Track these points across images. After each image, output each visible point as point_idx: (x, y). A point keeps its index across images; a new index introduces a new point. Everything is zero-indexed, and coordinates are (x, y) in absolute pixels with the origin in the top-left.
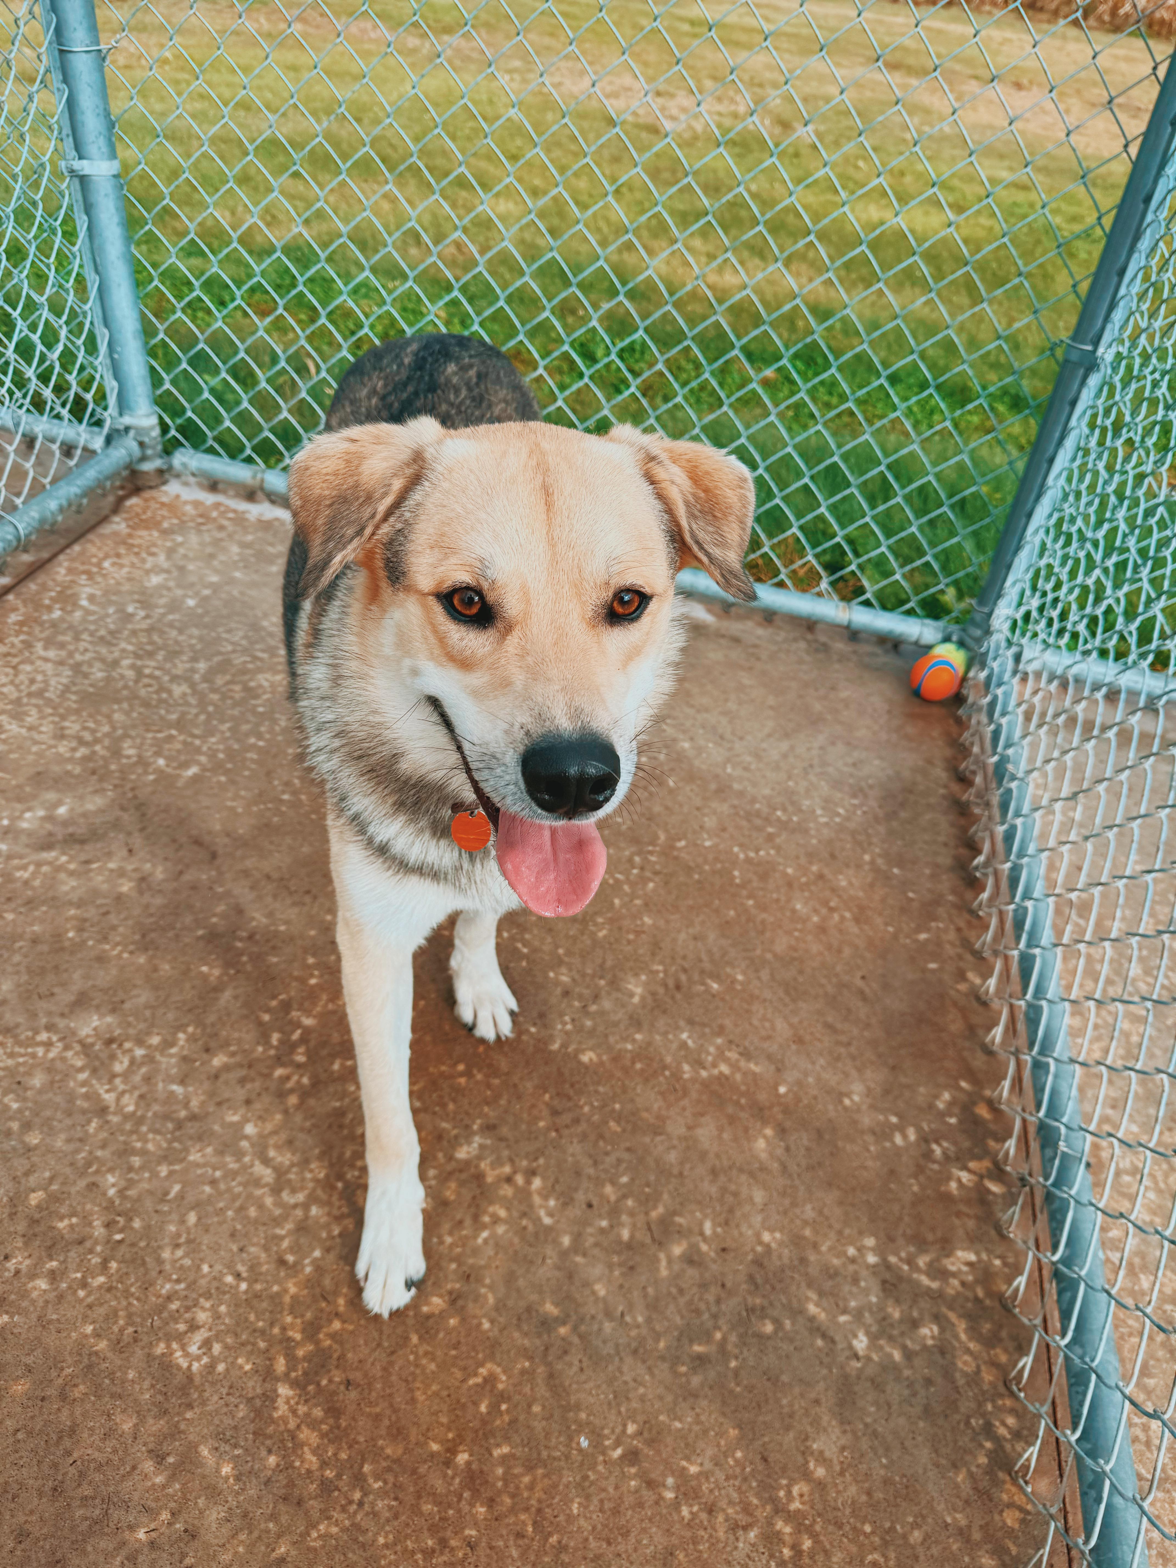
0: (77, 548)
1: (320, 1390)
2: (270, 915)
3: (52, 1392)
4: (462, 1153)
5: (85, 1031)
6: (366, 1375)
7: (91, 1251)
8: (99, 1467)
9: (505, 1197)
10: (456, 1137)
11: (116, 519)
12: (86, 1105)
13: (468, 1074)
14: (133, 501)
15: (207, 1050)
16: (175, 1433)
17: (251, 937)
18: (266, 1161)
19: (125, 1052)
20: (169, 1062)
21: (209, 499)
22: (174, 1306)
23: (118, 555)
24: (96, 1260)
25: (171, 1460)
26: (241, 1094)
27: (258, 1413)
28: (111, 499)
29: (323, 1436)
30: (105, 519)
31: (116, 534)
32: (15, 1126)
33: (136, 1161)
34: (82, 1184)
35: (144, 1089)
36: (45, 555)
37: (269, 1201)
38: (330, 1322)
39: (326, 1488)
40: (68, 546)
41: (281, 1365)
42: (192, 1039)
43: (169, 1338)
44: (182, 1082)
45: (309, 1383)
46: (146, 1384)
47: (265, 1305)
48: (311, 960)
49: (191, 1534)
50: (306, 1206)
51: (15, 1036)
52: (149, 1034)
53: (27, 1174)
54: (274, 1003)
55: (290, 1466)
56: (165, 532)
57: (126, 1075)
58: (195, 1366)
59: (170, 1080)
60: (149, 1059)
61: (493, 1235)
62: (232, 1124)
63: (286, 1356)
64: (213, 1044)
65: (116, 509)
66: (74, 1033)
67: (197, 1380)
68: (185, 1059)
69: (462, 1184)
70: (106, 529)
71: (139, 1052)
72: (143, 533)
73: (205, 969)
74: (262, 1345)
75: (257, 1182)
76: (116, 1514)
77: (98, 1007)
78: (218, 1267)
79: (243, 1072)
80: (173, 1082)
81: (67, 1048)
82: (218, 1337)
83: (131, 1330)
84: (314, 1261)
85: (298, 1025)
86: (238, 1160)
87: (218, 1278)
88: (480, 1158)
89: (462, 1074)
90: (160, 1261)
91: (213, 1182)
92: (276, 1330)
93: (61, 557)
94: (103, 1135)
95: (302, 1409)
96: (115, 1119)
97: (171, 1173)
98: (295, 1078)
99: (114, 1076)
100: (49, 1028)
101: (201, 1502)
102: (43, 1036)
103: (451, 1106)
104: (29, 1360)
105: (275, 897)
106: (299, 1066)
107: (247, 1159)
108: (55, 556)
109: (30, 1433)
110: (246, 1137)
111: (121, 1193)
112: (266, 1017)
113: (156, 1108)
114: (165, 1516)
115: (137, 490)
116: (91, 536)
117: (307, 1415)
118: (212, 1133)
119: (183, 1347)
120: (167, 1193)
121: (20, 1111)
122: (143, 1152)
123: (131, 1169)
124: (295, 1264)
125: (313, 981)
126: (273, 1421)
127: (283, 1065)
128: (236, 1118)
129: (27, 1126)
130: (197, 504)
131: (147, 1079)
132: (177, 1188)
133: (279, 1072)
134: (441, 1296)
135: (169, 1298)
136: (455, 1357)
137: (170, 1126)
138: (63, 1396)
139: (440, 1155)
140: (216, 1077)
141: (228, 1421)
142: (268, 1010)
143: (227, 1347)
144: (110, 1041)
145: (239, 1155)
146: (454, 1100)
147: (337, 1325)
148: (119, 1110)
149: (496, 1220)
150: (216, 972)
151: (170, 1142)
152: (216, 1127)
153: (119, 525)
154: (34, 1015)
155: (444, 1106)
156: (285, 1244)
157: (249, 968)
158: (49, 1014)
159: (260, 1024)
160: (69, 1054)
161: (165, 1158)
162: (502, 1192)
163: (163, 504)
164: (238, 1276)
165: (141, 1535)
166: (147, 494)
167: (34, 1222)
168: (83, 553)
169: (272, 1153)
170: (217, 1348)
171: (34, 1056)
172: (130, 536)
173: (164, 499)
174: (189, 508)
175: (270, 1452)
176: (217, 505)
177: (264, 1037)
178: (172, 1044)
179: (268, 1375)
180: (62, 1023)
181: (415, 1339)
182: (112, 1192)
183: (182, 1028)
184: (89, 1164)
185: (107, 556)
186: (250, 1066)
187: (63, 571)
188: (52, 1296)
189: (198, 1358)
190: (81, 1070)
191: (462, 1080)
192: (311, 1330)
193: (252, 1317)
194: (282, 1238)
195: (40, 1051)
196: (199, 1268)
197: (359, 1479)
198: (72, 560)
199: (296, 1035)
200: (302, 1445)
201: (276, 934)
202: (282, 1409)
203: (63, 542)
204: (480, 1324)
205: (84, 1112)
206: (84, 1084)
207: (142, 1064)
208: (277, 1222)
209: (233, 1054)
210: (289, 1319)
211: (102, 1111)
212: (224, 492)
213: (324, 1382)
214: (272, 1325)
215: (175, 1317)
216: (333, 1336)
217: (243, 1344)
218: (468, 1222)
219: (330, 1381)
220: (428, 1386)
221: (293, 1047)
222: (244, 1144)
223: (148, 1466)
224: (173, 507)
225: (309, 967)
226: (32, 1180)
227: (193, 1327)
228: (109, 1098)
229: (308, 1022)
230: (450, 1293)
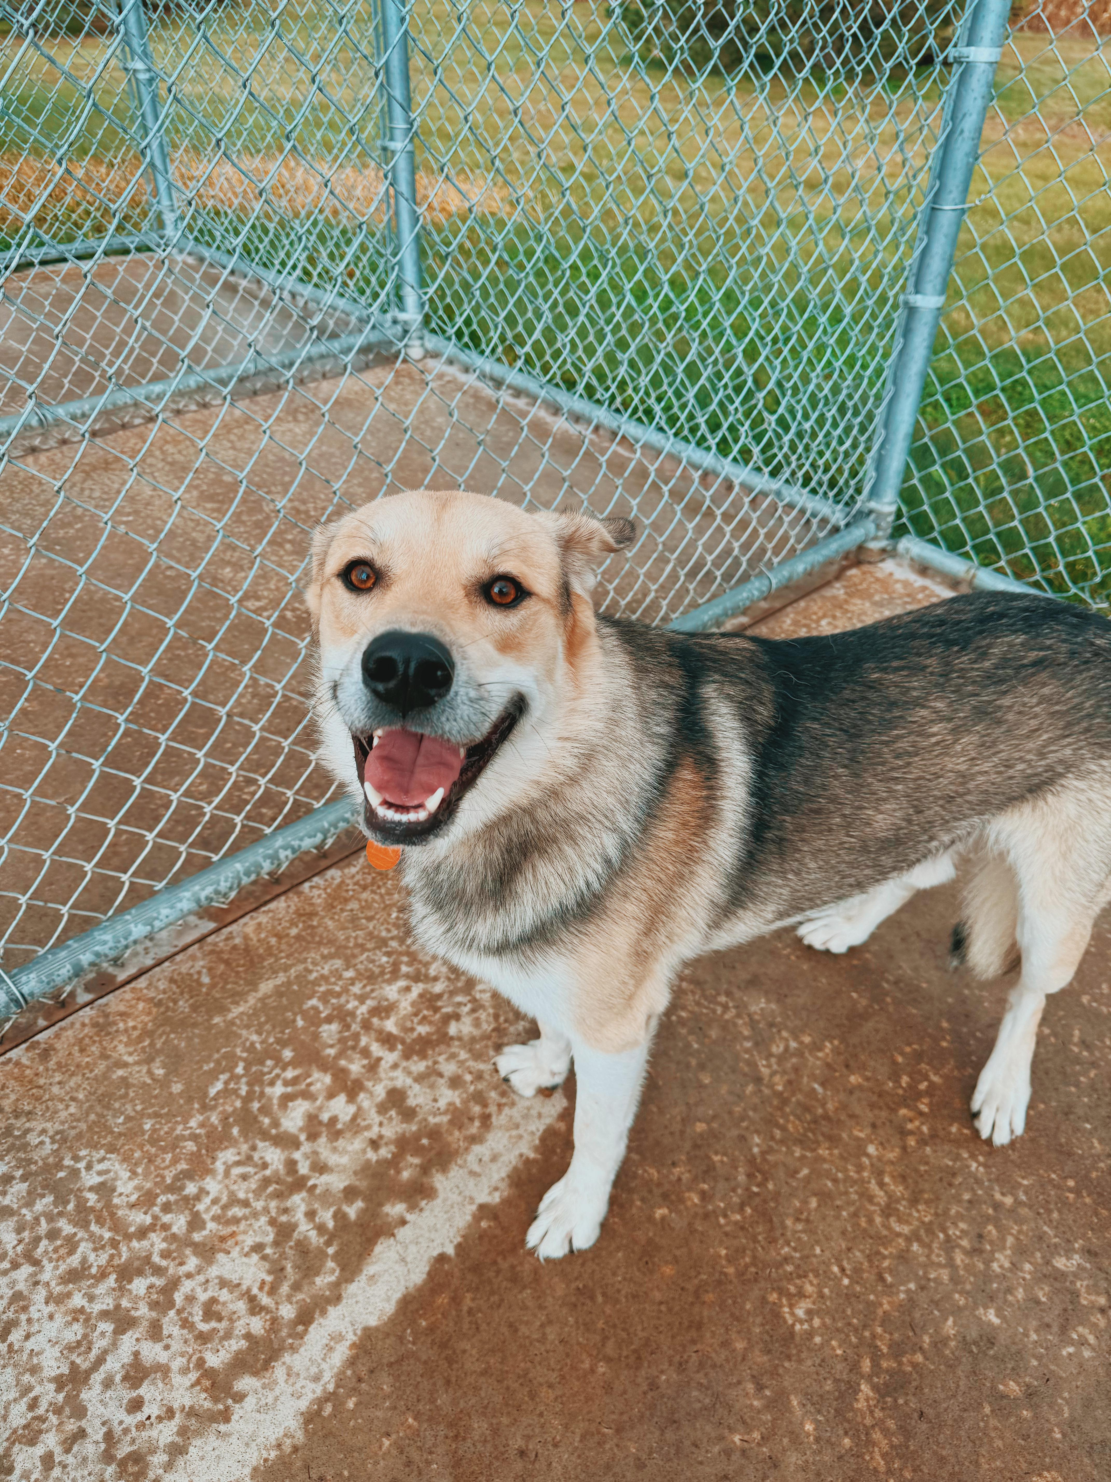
0: (802, 604)
1: (896, 1406)
2: (916, 969)
3: (690, 1287)
4: (1060, 1263)
5: (753, 1008)
6: (938, 1416)
7: (734, 1190)
8: (714, 1366)
9: (1095, 1325)
10: (1056, 1246)
11: (838, 585)
12: (746, 1069)
13: (1077, 1192)
14: (853, 572)
15: (847, 1066)
16: (774, 1373)
17: (896, 983)
18: (881, 1184)
19: (782, 1038)
20: (815, 1061)
21: (919, 581)
22: (789, 1268)
23: (834, 617)
24: (736, 1200)
25: (768, 1393)
26: (869, 1115)
27: (841, 1396)
28: (835, 567)
29: (892, 1447)
30: (828, 584)
31: (835, 597)
32: (694, 1062)
33: (778, 1134)
34: (735, 1132)
35: (793, 1076)
36: (777, 605)
37: (878, 1220)
38: (914, 1352)
40: (796, 601)
41: (866, 1365)
42: (836, 1051)
43: (782, 1292)
44: (823, 1084)
45: (888, 1394)
46: (759, 1320)
47: (861, 1307)
48: (945, 1025)
49: (774, 1463)
50: (908, 1240)
51: (703, 990)
52: (803, 1031)
53: (697, 1104)
54: (908, 1049)
55: (860, 1456)
56: (875, 604)
57: (781, 1059)
58: (798, 1327)
59: (813, 1077)
60: (799, 1053)
61: (1078, 1354)
62: (858, 1139)
63: (872, 1360)
64: (852, 1063)
65: (838, 577)
66: (746, 1007)
67: (797, 1339)
68: (828, 1065)
69: (1057, 1291)
70: (828, 592)
71: (793, 1044)
72: (858, 602)
73: (854, 995)
74: (854, 1340)
75: (871, 1199)
76: (721, 1411)
77: (766, 993)
78: (827, 1253)
79: (875, 1098)
80: (815, 1080)
81: (739, 1016)
82: (818, 1312)
83: (753, 1270)
84: (908, 1291)
85: (926, 1078)
86: (858, 1172)
87: (828, 1264)
88: (1075, 1275)
89: (1070, 1190)
90: (784, 1227)
91: (835, 1181)
92: (867, 1334)
93: (789, 609)
94: (756, 1100)
95: (878, 1414)
96: (766, 1091)
97: (803, 1157)
98: (917, 1123)
99: (770, 1055)
100: (728, 994)
101: (786, 1441)
102: (723, 999)
103: (1055, 1215)
104: (678, 1253)
105: (922, 955)
106: (921, 1114)
107: (865, 1174)
108: (784, 607)
109: (670, 1310)
110: (868, 1156)
111: (763, 1153)
112: (900, 1059)
113: (800, 1097)
114: (756, 1435)
115: (858, 563)
116: (815, 596)
117: (882, 1421)
118: (840, 1139)
119: (791, 1306)
120: (796, 1172)
121: (698, 1051)
122: (783, 1129)
123: (772, 1138)
124: (891, 1286)
125: (944, 1044)
126: (852, 1409)
127: (907, 1106)
128: (862, 1135)
129: (702, 1067)
130: (906, 584)
131: (796, 1070)
132: (805, 1171)
133: (903, 1112)
134: (1018, 1384)
135: (787, 1259)
136: (1023, 1448)
137: (808, 1117)
138: (697, 1294)
139: (1038, 1255)
140: (851, 1092)
141: (815, 1387)
142: (902, 1054)
143: (824, 1324)
144: (771, 1025)
145: (859, 1167)
146: (1060, 1211)
147: (919, 1358)
148: (771, 1086)
149: (1083, 1342)
150: (864, 1002)
151: (806, 1130)
152: (844, 1135)
153: (838, 590)
154: (718, 979)
155: (1049, 1211)
156: (886, 1264)
157: (891, 1009)
158: (730, 983)
159: (894, 1063)
160: (740, 1022)
161: (801, 1142)
162: (1093, 1319)
163: (878, 580)
164: (843, 1270)
165: (737, 1438)
166: (866, 568)
167: (696, 1146)
168: (806, 609)
169: (887, 1180)
170: (817, 1322)
171: (714, 1011)
172: (846, 602)
173: (879, 575)
174: (898, 587)
175: (846, 1433)
176: (924, 588)
177: (895, 1076)
178: (820, 1049)
179: (854, 1367)
180: (738, 994)
181: (987, 1410)
182: (756, 1150)
183: (830, 1038)
184: (742, 1119)
185: (824, 616)
186: (880, 1095)
187: (788, 622)
188: (701, 1211)
189: (801, 1322)
190: (746, 1038)
191: (1071, 1196)
192: (897, 1350)
193: (849, 1312)
194: (885, 1257)
195: (719, 1010)
196: (812, 1248)
198: (797, 613)
199: (923, 1086)
200: (874, 1444)
201: (918, 989)
202: (861, 1405)
203: (792, 596)
204: (1051, 1431)
205: (745, 1075)
206: (747, 1051)
207: (793, 1055)
208: (883, 1241)
209: (868, 1079)
210: (879, 1330)
211: (758, 1080)
212: (932, 578)
213: (901, 1401)
214: (865, 1327)
215: (789, 1277)
216: (915, 1365)
217: (838, 1330)
218: (1055, 1329)
219: (906, 1403)
220: (993, 1459)
221: (919, 1095)
222: (865, 1160)
223: (750, 1387)
224: (886, 584)
225: (942, 1029)
226: (700, 1111)
227: (801, 1295)
228: (765, 1071)
229: (935, 1079)
230: (1028, 1386)
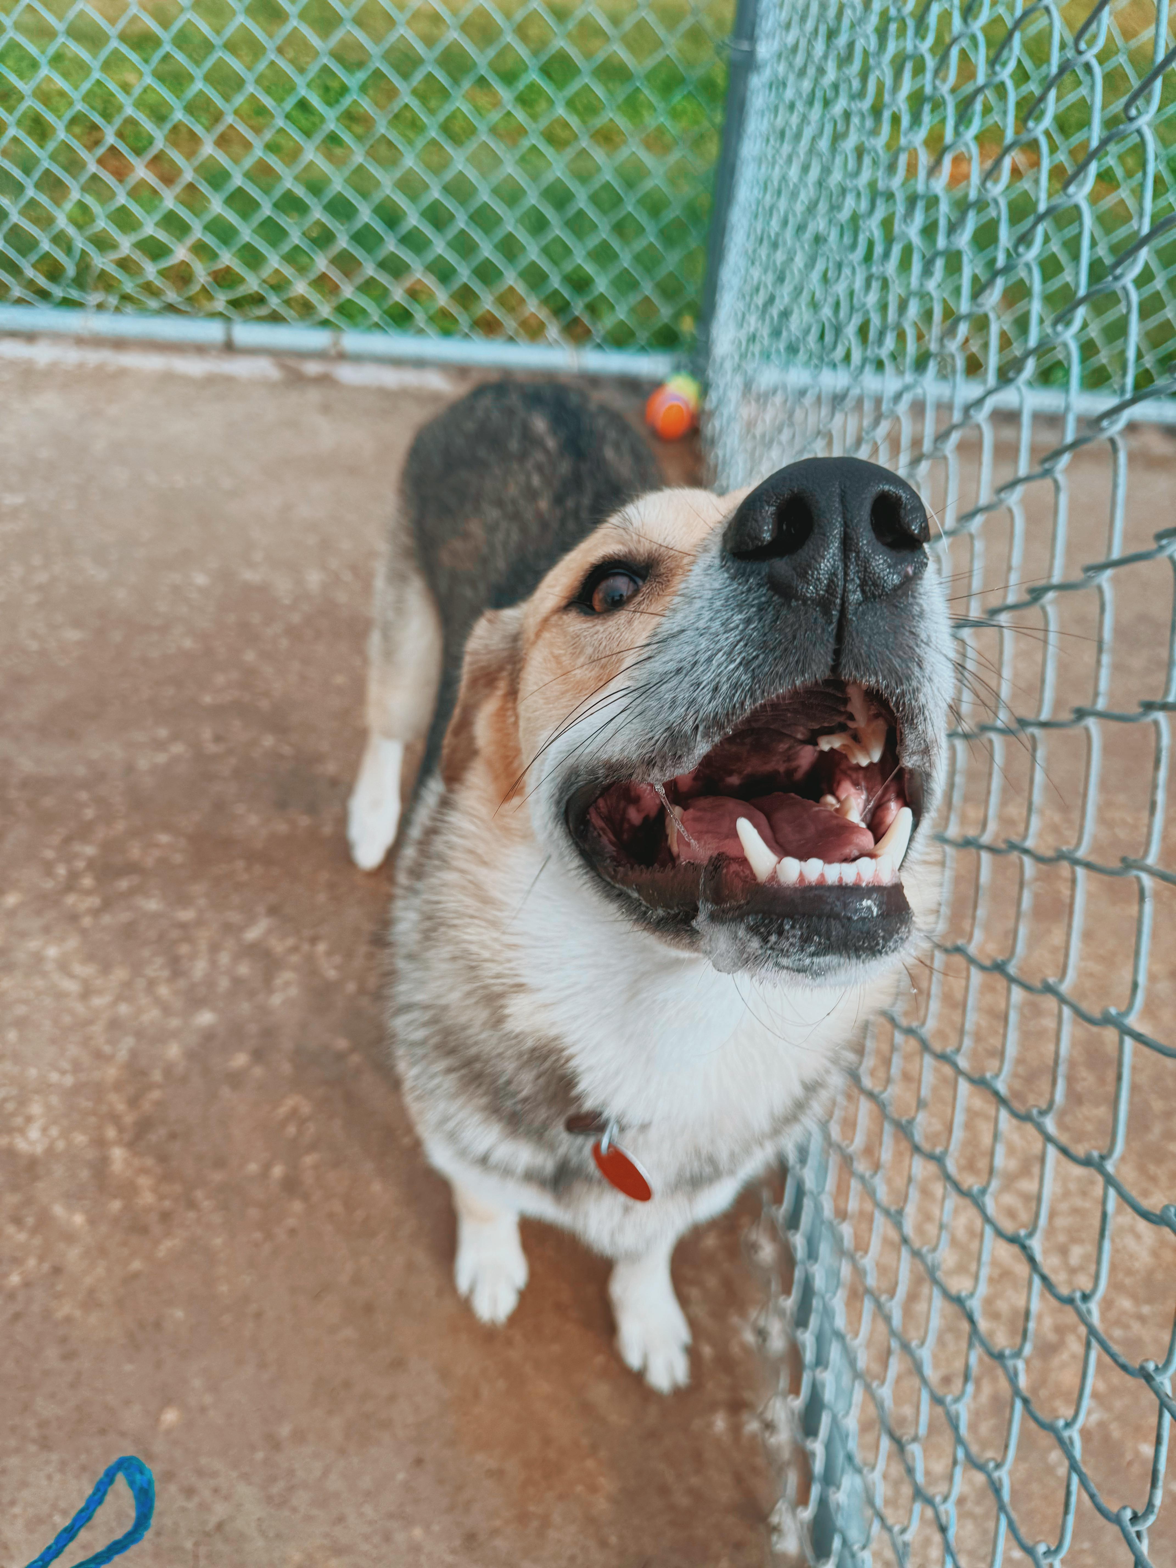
1: (149, 1144)
4: (251, 935)
6: (187, 1126)
9: (293, 964)
17: (22, 784)
18: (71, 976)
25: (29, 1221)
26: (39, 924)
27: (97, 1171)
29: (157, 1178)
37: (79, 1008)
39: (165, 1217)
41: (111, 1133)
43: (10, 1131)
45: (139, 1141)
49: (57, 1270)
50: (114, 1005)
55: (133, 1205)
58: (38, 1149)
62: (34, 951)
63: (115, 1125)
67: (41, 1159)
69: (253, 961)
74: (93, 1121)
75: (67, 995)
79: (38, 905)
82: (53, 1122)
86: (46, 980)
88: (267, 937)
92: (104, 1108)
101: (61, 1246)
105: (39, 743)
106: (88, 891)
107: (53, 977)
110: (49, 959)
114: (32, 1261)
117: (142, 1166)
118: (18, 963)
119: (24, 1136)
126: (112, 1174)
127: (72, 893)
128: (37, 945)
143: (62, 1128)
145: (44, 974)
152: (20, 956)
159: (45, 860)
162: (289, 960)
169: (75, 969)
170: (54, 1131)
186: (43, 899)
189: (39, 1142)
192: (133, 1102)
197: (192, 1205)
200: (140, 1188)
201: (47, 777)
208: (90, 1022)
209: (25, 892)
218: (261, 990)
221: (80, 875)
222: (49, 965)
223: (10, 1229)
